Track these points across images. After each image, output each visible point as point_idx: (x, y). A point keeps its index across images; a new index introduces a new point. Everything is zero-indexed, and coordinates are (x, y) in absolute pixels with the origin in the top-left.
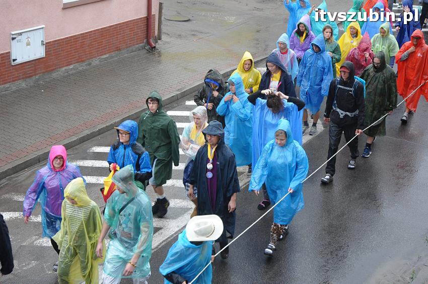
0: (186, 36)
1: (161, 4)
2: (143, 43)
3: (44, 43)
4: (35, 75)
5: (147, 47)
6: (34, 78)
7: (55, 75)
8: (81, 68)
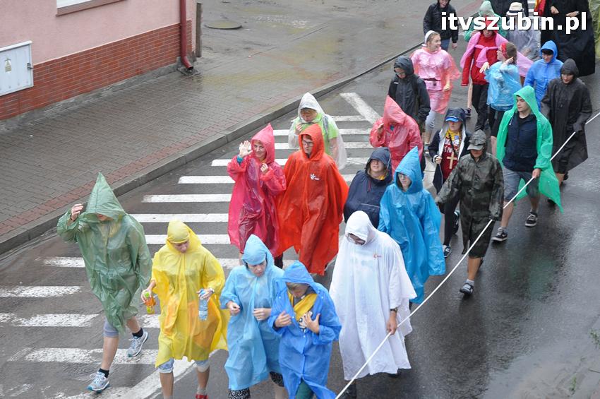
0: (237, 50)
1: (199, 5)
2: (175, 62)
3: (32, 67)
4: (20, 113)
5: (182, 68)
6: (18, 118)
7: (48, 113)
8: (86, 102)
